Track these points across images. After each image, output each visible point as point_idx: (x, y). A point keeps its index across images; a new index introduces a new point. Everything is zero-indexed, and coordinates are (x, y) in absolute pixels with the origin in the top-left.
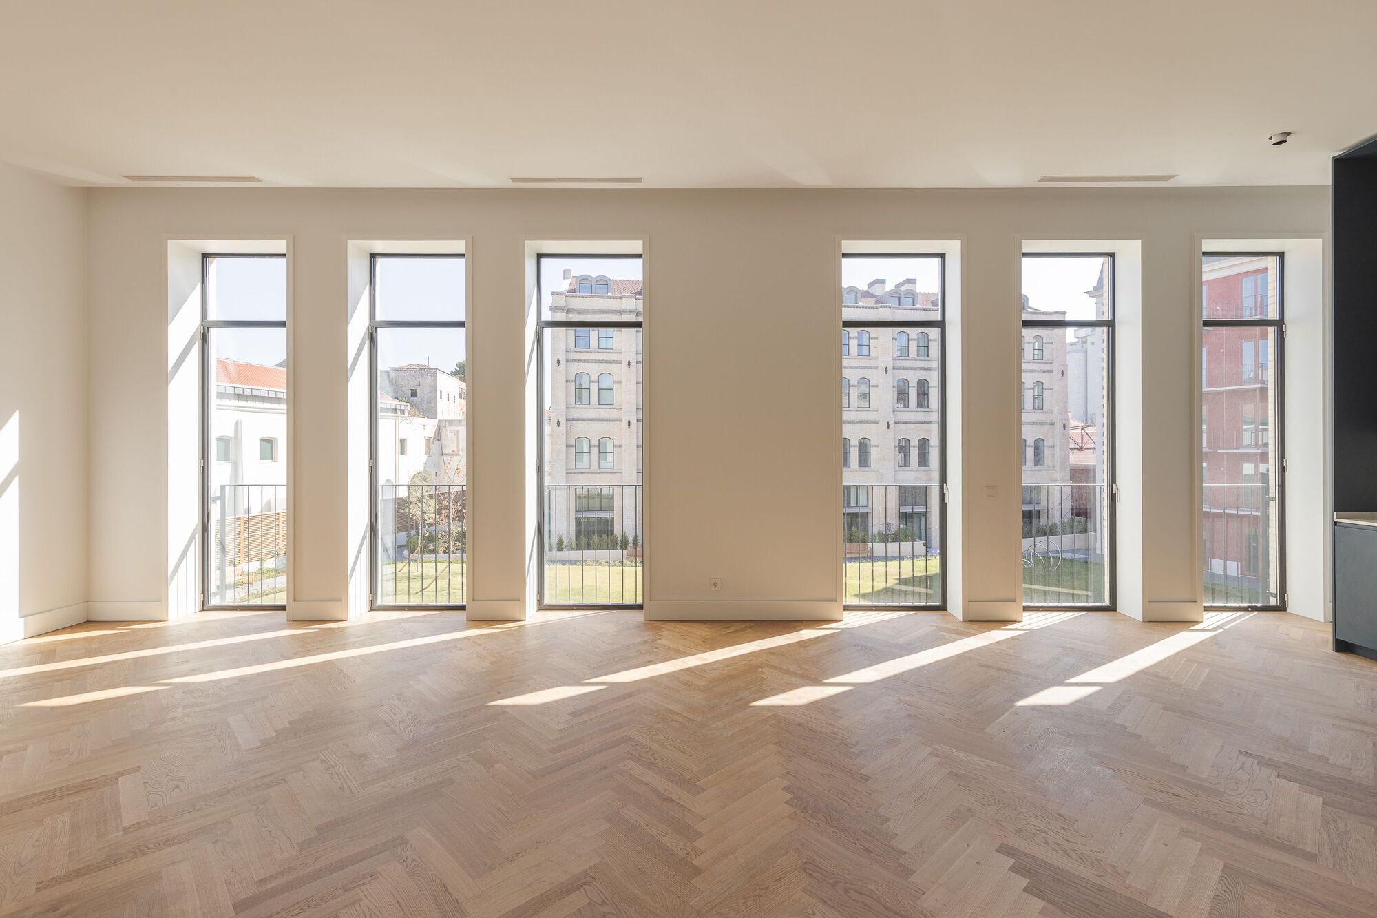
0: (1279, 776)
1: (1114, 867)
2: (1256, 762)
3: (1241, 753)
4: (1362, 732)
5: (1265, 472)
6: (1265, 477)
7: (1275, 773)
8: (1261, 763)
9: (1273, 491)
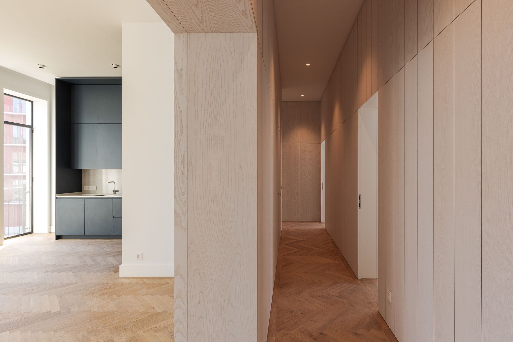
0: (58, 273)
1: (25, 312)
2: (50, 272)
3: (44, 272)
4: (73, 256)
5: (25, 183)
6: (25, 185)
7: (57, 273)
8: (52, 272)
9: (28, 189)
